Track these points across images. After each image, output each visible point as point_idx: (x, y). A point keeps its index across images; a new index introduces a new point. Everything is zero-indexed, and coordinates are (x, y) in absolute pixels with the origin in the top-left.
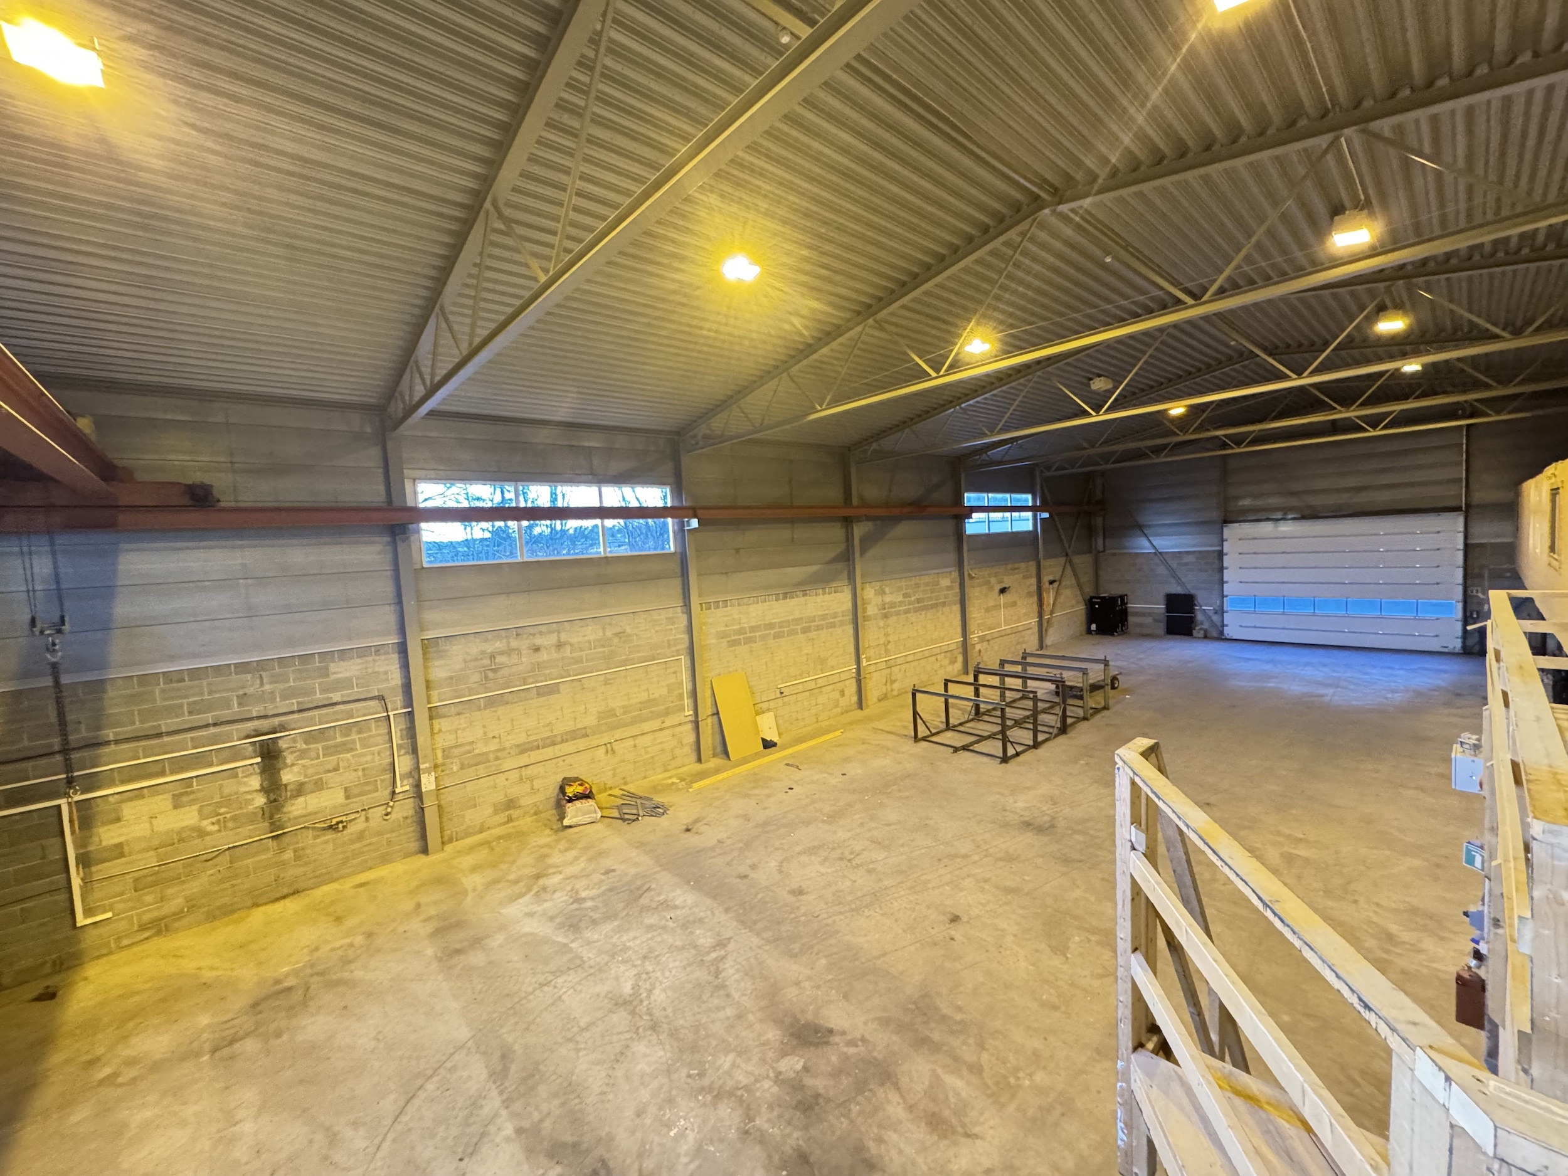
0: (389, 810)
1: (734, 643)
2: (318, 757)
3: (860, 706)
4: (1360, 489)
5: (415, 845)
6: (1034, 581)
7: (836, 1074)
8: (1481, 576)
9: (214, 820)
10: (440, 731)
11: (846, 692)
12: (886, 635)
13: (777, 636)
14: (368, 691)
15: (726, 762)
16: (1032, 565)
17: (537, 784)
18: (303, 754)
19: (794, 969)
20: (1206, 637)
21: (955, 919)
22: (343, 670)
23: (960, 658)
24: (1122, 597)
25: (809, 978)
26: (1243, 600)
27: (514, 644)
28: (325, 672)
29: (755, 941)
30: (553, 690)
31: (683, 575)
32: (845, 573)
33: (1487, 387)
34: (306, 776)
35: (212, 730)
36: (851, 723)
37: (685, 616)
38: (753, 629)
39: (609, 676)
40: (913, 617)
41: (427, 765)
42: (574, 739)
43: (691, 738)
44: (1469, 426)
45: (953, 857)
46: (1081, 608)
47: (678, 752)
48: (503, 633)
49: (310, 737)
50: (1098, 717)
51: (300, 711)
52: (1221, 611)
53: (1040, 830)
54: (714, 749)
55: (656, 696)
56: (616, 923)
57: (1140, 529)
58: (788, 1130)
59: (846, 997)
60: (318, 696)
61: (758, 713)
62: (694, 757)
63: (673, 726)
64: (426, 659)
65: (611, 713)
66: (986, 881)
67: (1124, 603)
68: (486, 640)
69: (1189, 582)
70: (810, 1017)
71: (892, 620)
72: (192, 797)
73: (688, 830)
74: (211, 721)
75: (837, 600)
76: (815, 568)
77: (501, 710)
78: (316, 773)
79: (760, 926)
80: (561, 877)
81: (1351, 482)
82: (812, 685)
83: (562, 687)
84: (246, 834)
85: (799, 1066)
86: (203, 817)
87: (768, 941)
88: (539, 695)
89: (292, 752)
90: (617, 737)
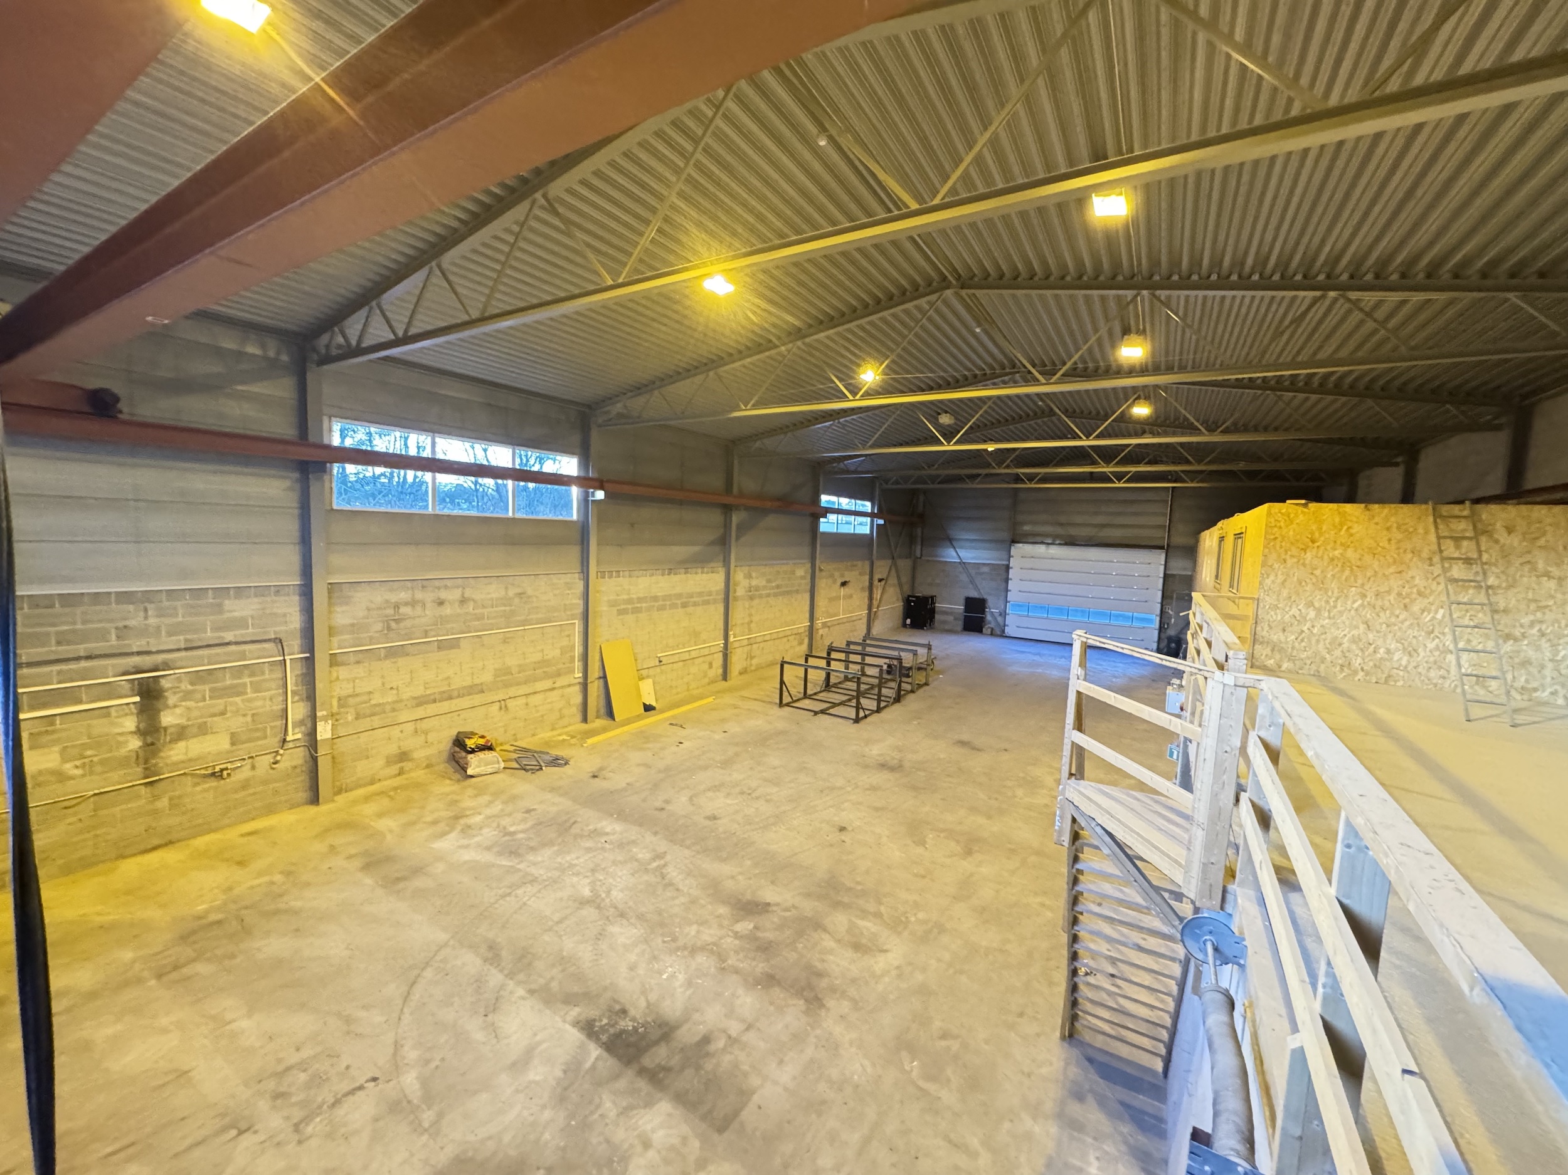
0: (279, 758)
1: (622, 612)
2: (204, 699)
3: (725, 677)
4: (1103, 526)
5: (303, 795)
6: (867, 577)
7: (780, 928)
8: (1172, 598)
9: (78, 763)
10: (338, 678)
11: (714, 665)
12: (750, 615)
13: (662, 608)
14: (265, 633)
15: (612, 722)
16: (867, 564)
17: (431, 737)
18: (187, 696)
19: (726, 869)
20: (992, 634)
21: (842, 829)
22: (237, 608)
23: (806, 641)
24: (932, 597)
25: (741, 873)
26: (1019, 606)
27: (419, 595)
28: (219, 608)
29: (687, 852)
30: (454, 644)
31: (582, 543)
32: (721, 558)
33: (1188, 462)
34: (189, 720)
35: (84, 664)
36: (719, 692)
37: (582, 583)
38: (640, 600)
39: (508, 635)
40: (772, 600)
41: (325, 713)
42: (470, 694)
43: (578, 699)
44: (1173, 488)
45: (832, 789)
46: (899, 605)
47: (566, 712)
48: (409, 584)
49: (198, 678)
50: (921, 690)
51: (186, 649)
52: (1004, 614)
53: (892, 769)
54: (598, 711)
55: (550, 657)
56: (556, 848)
57: (950, 541)
58: (754, 963)
59: (773, 882)
60: (209, 634)
61: (641, 678)
62: (579, 717)
63: (562, 687)
64: (330, 604)
65: (507, 671)
66: (860, 803)
67: (933, 603)
68: (391, 590)
69: (984, 589)
70: (748, 897)
71: (756, 602)
72: (55, 736)
73: (595, 776)
74: (82, 654)
75: (710, 580)
76: (696, 549)
77: (401, 661)
78: (201, 717)
79: (688, 842)
80: (481, 817)
81: (1100, 519)
82: (686, 656)
83: (463, 643)
84: (115, 780)
85: (751, 926)
86: (65, 760)
87: (698, 852)
88: (439, 648)
89: (175, 693)
90: (511, 694)
